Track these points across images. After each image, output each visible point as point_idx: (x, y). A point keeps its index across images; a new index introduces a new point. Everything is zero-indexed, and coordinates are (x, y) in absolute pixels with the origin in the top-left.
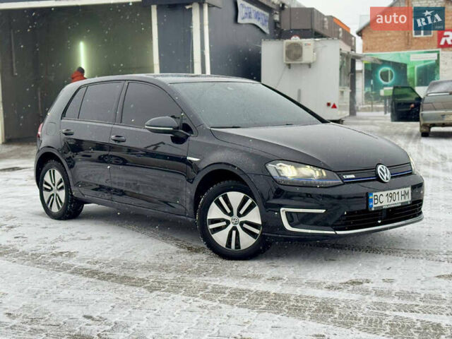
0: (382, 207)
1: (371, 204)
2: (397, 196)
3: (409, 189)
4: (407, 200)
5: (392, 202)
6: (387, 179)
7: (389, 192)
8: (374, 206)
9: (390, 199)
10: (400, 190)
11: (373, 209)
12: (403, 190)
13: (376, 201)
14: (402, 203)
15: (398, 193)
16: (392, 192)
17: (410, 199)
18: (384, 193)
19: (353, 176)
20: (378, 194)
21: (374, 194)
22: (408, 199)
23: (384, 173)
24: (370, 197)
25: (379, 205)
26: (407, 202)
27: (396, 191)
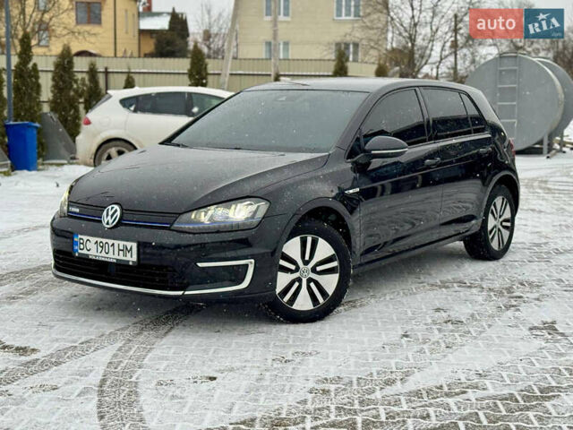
0: (88, 255)
1: (76, 248)
2: (111, 249)
3: (134, 245)
4: (128, 258)
5: (103, 254)
6: (108, 224)
7: (99, 240)
8: (80, 251)
9: (100, 249)
10: (116, 242)
11: (77, 255)
12: (122, 243)
13: (82, 246)
14: (117, 260)
15: (113, 245)
16: (104, 241)
17: (135, 258)
18: (93, 240)
19: (77, 210)
20: (85, 238)
21: (80, 236)
22: (132, 258)
23: (107, 215)
24: (76, 239)
25: (85, 252)
26: (128, 261)
27: (111, 242)
